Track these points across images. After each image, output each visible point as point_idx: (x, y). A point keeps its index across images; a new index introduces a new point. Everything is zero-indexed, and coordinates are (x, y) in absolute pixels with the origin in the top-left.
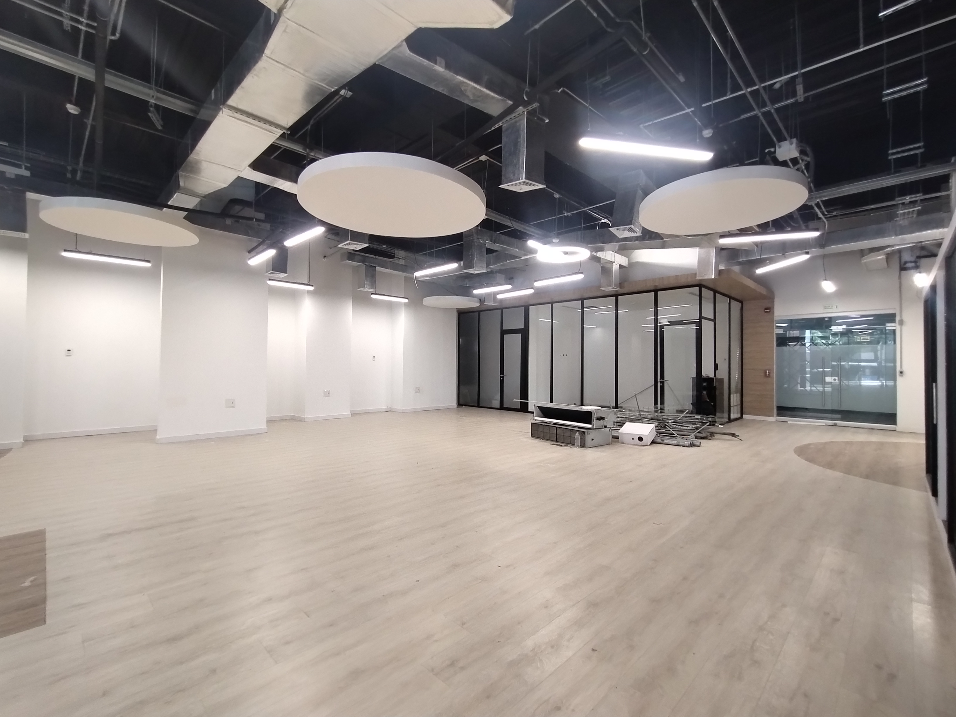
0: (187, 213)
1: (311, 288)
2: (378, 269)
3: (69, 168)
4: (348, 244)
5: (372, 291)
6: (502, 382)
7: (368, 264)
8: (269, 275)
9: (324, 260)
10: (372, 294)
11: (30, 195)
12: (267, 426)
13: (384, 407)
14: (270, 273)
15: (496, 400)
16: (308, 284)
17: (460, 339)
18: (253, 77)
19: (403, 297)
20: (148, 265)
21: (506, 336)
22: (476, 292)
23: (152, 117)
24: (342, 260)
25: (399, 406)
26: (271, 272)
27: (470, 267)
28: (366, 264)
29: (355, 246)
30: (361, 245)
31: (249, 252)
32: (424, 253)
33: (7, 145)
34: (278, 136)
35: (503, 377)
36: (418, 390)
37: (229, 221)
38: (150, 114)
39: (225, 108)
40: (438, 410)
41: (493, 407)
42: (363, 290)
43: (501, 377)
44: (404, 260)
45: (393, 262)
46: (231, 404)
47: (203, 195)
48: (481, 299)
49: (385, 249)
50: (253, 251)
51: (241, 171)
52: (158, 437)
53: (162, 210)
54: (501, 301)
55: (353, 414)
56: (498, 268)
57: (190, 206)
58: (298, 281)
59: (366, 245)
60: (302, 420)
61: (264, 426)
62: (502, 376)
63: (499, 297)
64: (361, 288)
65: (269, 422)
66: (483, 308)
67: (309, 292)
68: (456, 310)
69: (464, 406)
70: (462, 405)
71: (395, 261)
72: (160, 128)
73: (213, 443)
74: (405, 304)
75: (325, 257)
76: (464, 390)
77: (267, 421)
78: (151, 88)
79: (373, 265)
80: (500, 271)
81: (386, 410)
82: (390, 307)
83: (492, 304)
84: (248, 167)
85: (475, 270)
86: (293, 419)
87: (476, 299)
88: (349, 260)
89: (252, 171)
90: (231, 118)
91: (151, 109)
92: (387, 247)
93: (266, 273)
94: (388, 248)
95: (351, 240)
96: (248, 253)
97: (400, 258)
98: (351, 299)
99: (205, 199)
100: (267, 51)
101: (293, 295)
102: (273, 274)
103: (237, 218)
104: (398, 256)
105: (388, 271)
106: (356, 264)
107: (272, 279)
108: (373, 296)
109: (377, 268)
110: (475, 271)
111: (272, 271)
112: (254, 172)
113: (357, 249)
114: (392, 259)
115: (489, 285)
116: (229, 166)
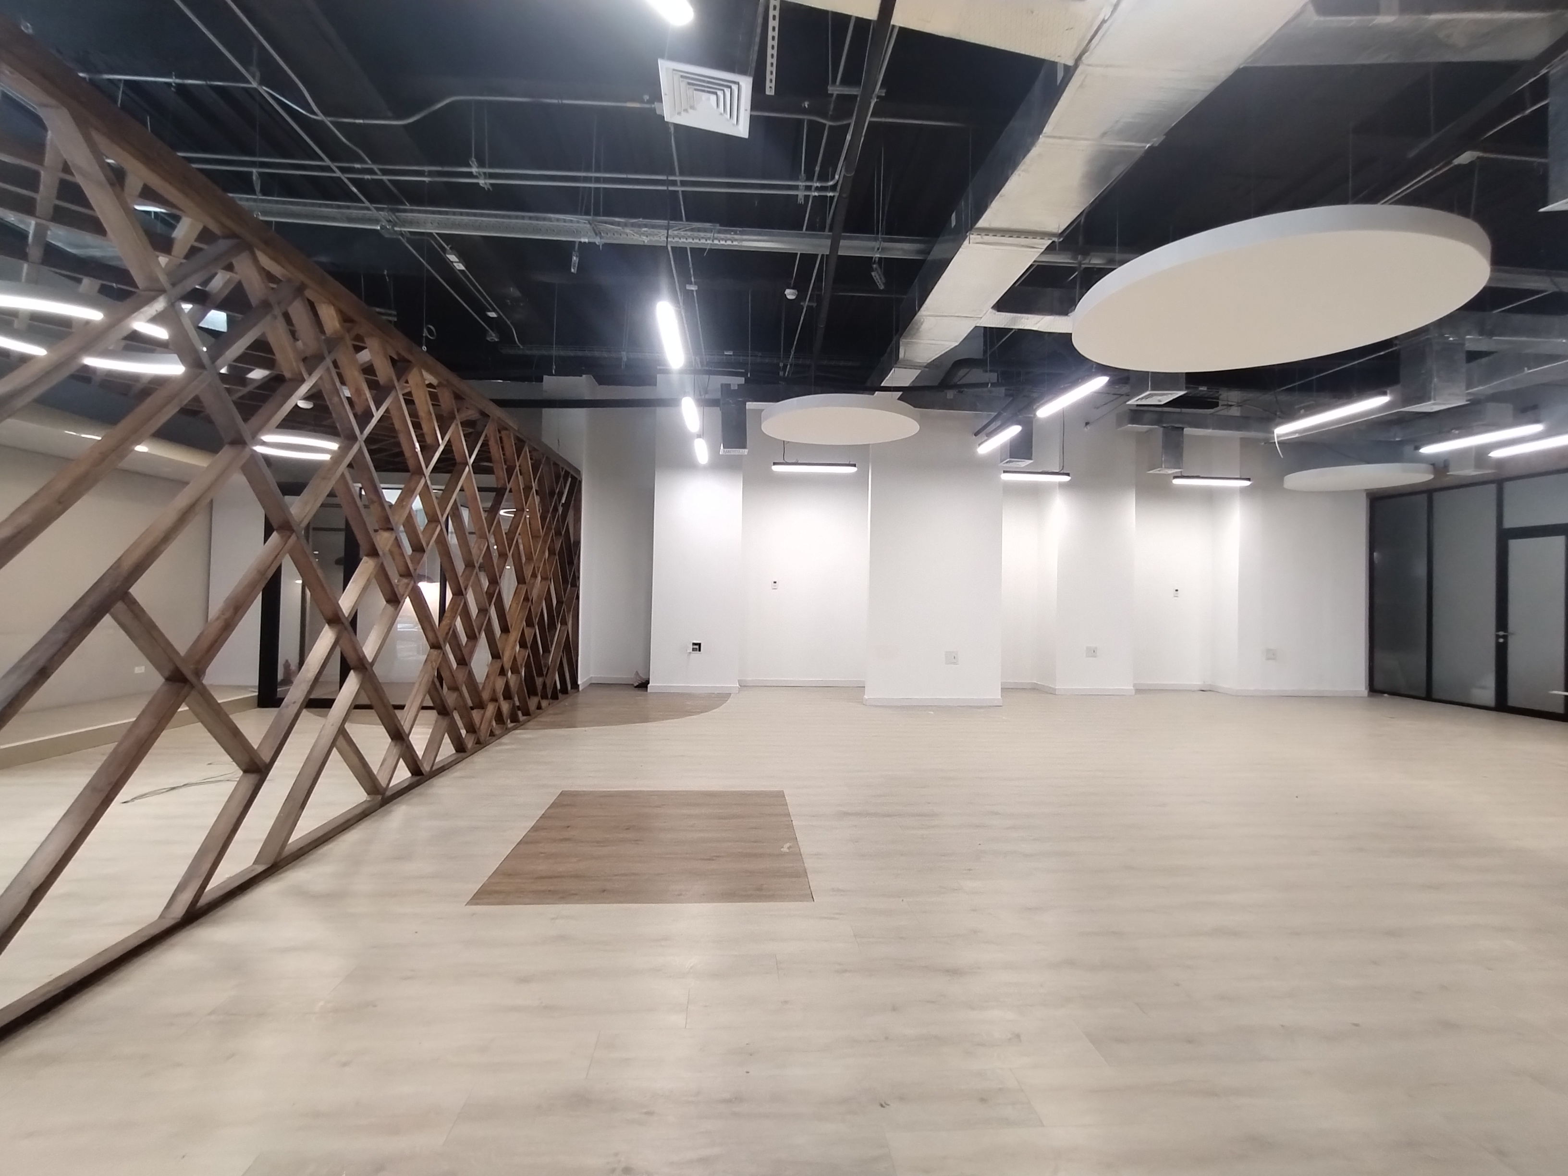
0: (900, 393)
1: (1066, 479)
2: (1188, 431)
3: (781, 365)
4: (1146, 397)
5: (1173, 473)
6: (1502, 651)
7: (1168, 425)
8: (1006, 465)
9: (1086, 429)
10: (1176, 477)
11: (750, 405)
12: (1001, 697)
13: (1196, 681)
14: (1007, 462)
15: (1484, 688)
16: (1062, 472)
17: (1375, 554)
18: (1019, 175)
19: (1238, 477)
20: (853, 470)
21: (1516, 546)
22: (1429, 450)
23: (875, 276)
24: (1120, 423)
25: (1228, 684)
26: (1008, 460)
27: (1423, 398)
28: (1164, 425)
29: (1159, 398)
30: (1171, 394)
31: (976, 435)
32: (1287, 389)
33: (731, 354)
34: (1043, 250)
35: (1505, 637)
36: (1271, 655)
37: (950, 394)
38: (873, 274)
39: (973, 234)
40: (1320, 698)
41: (1473, 702)
42: (1158, 472)
43: (1498, 637)
44: (1239, 408)
45: (1218, 413)
46: (952, 658)
47: (925, 364)
48: (1440, 465)
49: (1204, 393)
50: (984, 432)
51: (981, 318)
52: (866, 697)
53: (873, 394)
54: (1501, 463)
55: (1139, 691)
56: (1491, 392)
57: (907, 383)
58: (1046, 470)
59: (1181, 393)
60: (1051, 692)
61: (995, 695)
62: (1501, 633)
63: (1496, 454)
64: (1155, 469)
65: (1006, 690)
66: (1446, 482)
67: (1062, 485)
68: (1364, 495)
69: (1386, 695)
70: (1382, 692)
71: (1220, 411)
72: (882, 287)
73: (932, 713)
74: (1243, 490)
75: (1087, 424)
76: (1388, 660)
77: (1002, 688)
78: (876, 240)
79: (1176, 426)
80: (1496, 398)
81: (1202, 689)
82: (1210, 497)
83: (1471, 472)
84: (991, 310)
85: (1434, 404)
86: (1035, 689)
87: (1423, 466)
88: (1133, 424)
89: (995, 314)
90: (978, 245)
91: (874, 266)
92: (1208, 388)
93: (1001, 462)
94: (1210, 390)
95: (1152, 390)
96: (974, 437)
97: (1231, 406)
98: (1134, 490)
99: (927, 369)
100: (1047, 129)
101: (1035, 493)
102: (1011, 464)
103: (959, 387)
104: (1228, 401)
105: (1208, 432)
106: (1146, 427)
107: (1008, 470)
108: (1177, 482)
109: (1185, 429)
110: (1434, 406)
111: (1010, 458)
112: (998, 315)
113: (1162, 403)
114: (1212, 408)
115: (1468, 431)
116: (965, 315)
